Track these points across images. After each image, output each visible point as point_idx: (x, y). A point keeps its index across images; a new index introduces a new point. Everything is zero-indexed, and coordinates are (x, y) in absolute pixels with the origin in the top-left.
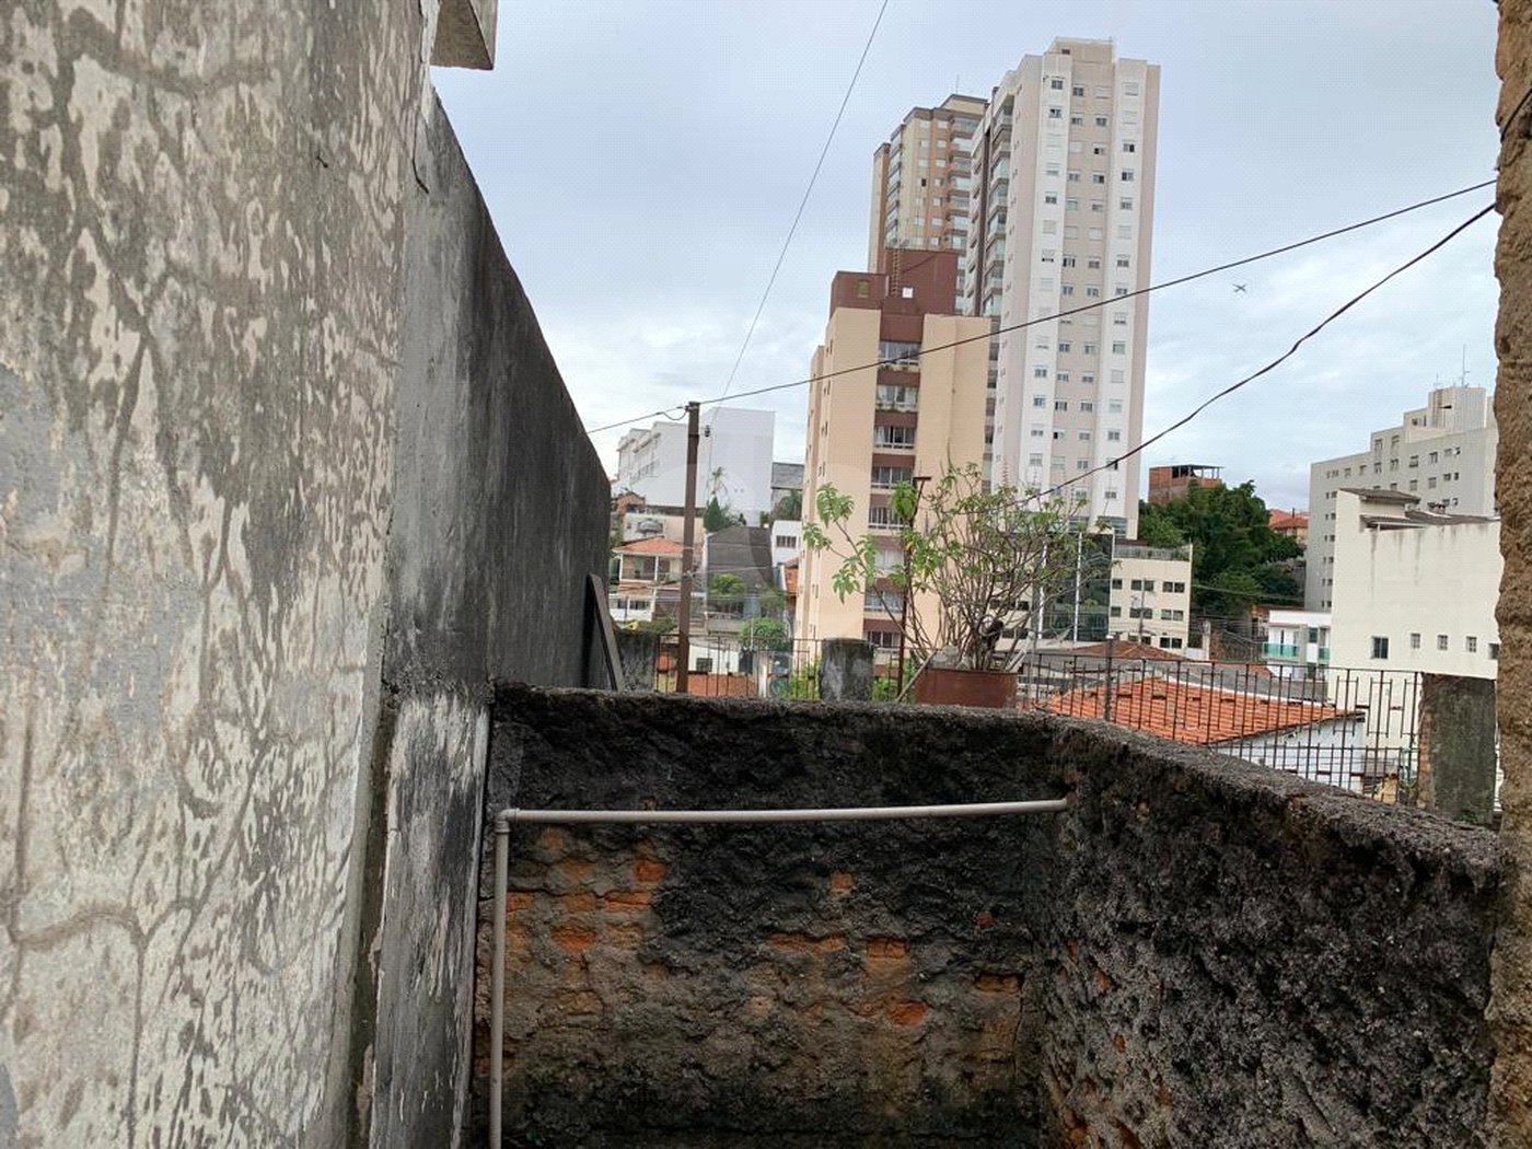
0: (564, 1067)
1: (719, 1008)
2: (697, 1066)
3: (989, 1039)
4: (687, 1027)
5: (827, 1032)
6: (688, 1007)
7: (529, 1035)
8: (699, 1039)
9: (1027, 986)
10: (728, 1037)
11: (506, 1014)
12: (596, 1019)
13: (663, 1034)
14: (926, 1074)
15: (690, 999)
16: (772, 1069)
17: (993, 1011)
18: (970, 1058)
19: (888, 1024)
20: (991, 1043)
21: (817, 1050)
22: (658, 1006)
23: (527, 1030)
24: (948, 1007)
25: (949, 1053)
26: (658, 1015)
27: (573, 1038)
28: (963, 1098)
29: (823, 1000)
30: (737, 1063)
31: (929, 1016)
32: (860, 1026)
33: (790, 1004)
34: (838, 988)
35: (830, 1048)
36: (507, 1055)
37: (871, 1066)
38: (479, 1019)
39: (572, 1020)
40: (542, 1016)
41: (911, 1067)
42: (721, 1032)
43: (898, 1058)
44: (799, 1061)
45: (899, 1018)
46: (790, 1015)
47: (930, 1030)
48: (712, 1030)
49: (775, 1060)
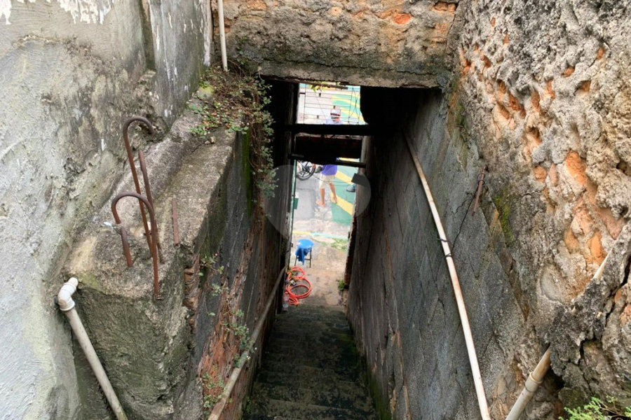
0: (251, 33)
1: (318, 11)
2: (308, 37)
3: (436, 32)
4: (303, 18)
5: (365, 25)
6: (304, 9)
7: (235, 18)
8: (308, 24)
9: (459, 8)
10: (321, 24)
11: (224, 7)
12: (264, 13)
13: (293, 21)
14: (407, 46)
15: (305, 6)
16: (340, 40)
17: (441, 19)
18: (427, 40)
19: (393, 23)
20: (437, 34)
21: (359, 32)
22: (291, 8)
23: (235, 15)
24: (420, 17)
25: (418, 38)
26: (290, 12)
27: (255, 20)
28: (421, 57)
29: (364, 10)
30: (325, 36)
31: (412, 20)
32: (380, 23)
33: (349, 11)
34: (371, 5)
35: (365, 31)
36: (226, 26)
37: (382, 42)
38: (213, 9)
39: (253, 13)
40: (240, 10)
41: (400, 42)
42: (318, 22)
43: (395, 38)
44: (351, 37)
45: (397, 20)
46: (349, 16)
47: (411, 26)
48: (314, 21)
49: (341, 36)
